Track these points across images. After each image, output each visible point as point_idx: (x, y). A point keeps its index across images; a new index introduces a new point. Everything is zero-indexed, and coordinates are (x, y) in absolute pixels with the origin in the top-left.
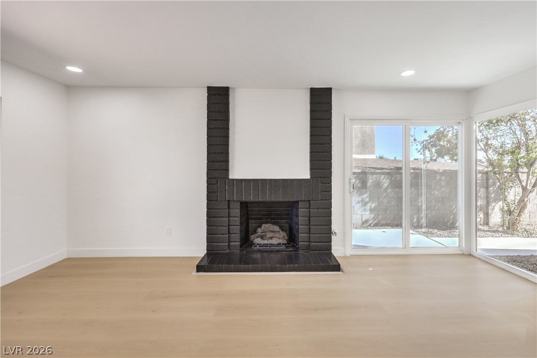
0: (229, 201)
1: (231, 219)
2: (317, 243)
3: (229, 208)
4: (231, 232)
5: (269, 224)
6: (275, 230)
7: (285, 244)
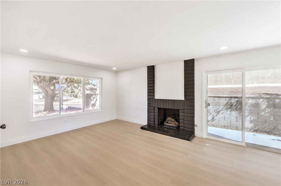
0: (154, 107)
1: (155, 114)
2: (187, 129)
3: (154, 109)
4: (155, 118)
5: (170, 118)
6: (172, 120)
7: (176, 127)
